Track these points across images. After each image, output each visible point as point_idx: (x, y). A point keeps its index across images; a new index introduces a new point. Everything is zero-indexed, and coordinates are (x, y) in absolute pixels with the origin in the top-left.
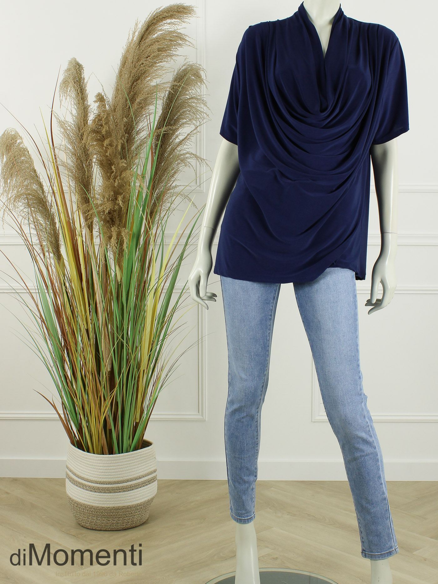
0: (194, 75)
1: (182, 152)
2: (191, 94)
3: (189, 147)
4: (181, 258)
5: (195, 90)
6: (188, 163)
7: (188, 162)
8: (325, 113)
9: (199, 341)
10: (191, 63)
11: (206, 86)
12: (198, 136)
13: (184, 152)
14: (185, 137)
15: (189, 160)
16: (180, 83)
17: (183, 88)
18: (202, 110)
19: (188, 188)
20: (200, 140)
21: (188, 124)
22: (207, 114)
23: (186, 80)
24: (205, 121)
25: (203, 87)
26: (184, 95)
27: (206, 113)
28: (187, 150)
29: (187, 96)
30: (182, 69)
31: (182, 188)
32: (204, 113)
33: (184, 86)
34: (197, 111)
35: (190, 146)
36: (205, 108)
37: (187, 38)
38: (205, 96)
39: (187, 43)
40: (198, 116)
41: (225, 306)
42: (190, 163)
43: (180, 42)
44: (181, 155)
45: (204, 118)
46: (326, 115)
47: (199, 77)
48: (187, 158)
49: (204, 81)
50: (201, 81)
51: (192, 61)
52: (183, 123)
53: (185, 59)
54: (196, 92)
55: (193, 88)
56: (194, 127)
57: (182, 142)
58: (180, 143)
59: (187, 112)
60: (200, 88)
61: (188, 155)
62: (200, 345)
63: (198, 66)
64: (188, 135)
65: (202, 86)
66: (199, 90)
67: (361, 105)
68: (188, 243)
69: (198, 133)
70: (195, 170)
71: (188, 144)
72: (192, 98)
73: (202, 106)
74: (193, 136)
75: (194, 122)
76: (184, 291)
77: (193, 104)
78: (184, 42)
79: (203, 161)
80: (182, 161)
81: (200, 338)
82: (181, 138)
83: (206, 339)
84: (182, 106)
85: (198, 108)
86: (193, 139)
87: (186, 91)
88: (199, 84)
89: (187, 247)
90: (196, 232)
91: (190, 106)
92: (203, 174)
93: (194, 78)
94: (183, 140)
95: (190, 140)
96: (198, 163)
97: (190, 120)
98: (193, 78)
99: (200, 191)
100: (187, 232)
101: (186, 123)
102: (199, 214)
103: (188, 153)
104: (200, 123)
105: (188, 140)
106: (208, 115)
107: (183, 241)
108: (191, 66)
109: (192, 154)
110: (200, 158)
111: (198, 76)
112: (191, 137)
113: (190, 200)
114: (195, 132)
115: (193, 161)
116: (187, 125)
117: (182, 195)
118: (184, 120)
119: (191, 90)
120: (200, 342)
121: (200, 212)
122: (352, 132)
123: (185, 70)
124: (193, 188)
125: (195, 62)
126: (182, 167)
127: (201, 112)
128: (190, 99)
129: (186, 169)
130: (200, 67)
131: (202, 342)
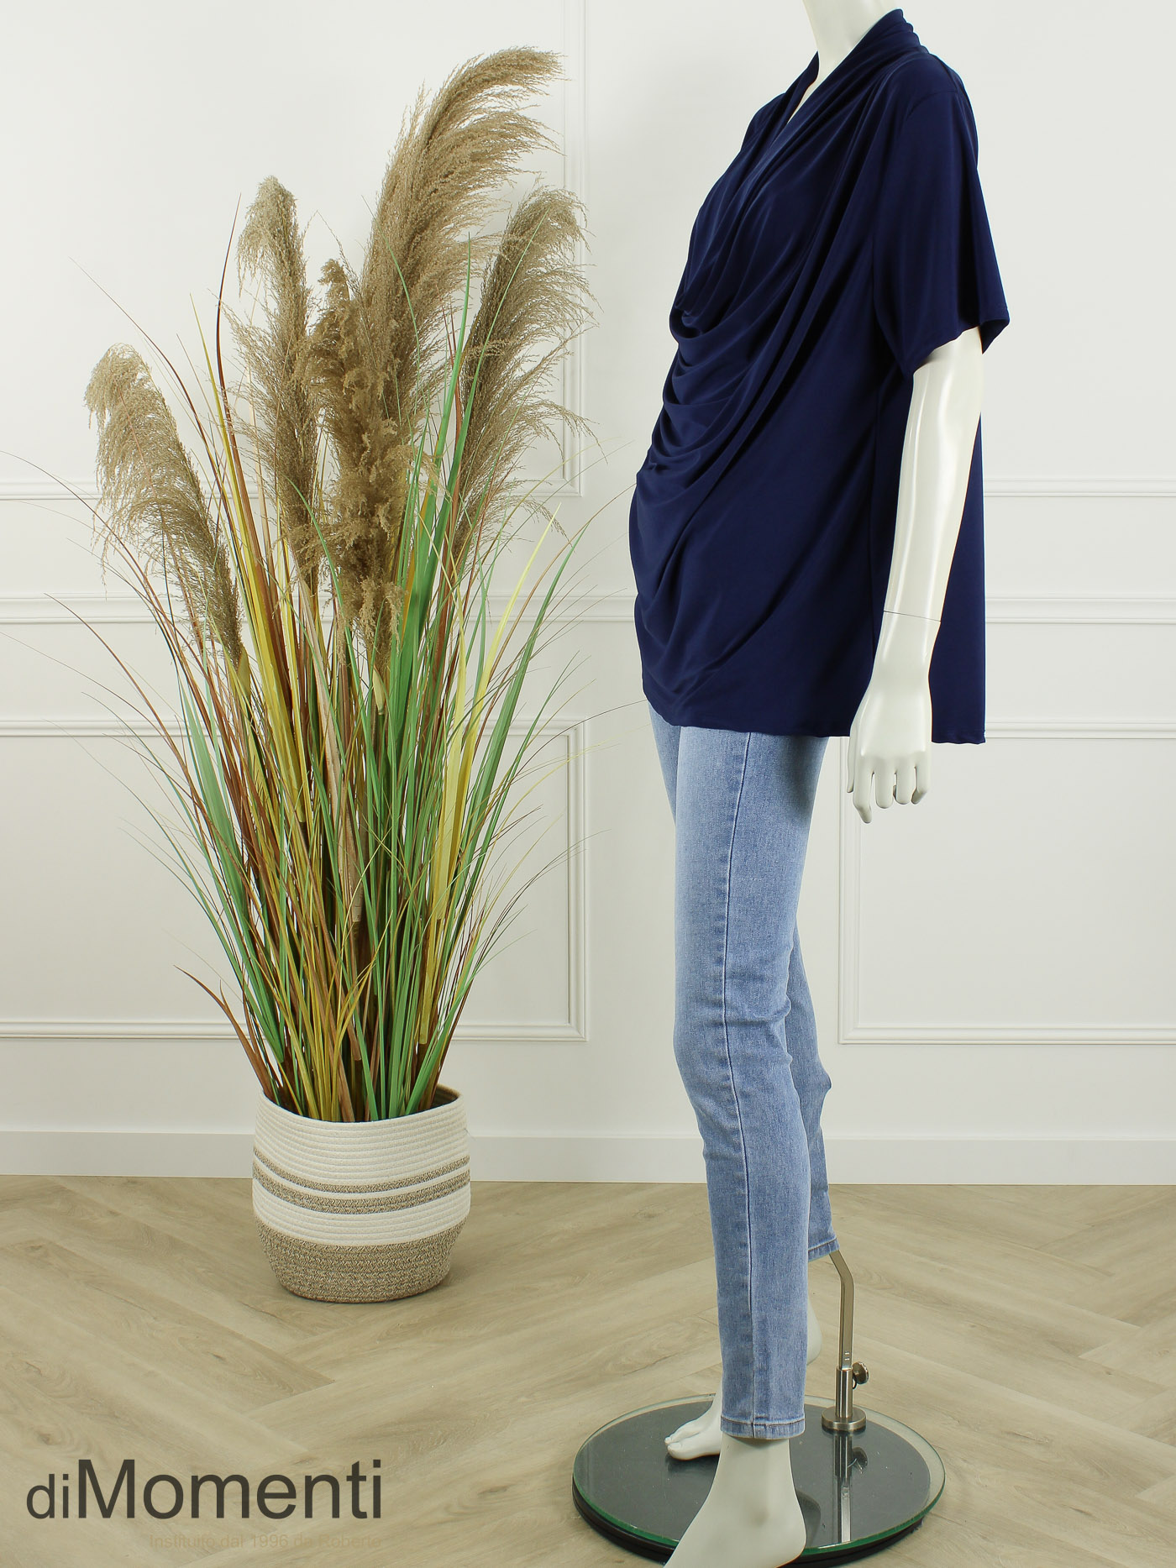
0: (558, 217)
1: (529, 402)
2: (552, 262)
3: (545, 389)
4: (527, 653)
5: (561, 254)
6: (543, 428)
7: (544, 425)
9: (571, 853)
10: (550, 189)
11: (586, 243)
12: (568, 363)
13: (535, 400)
14: (536, 365)
15: (546, 421)
16: (525, 237)
17: (532, 248)
18: (578, 302)
19: (543, 486)
20: (573, 373)
21: (543, 334)
22: (589, 311)
23: (540, 230)
24: (583, 327)
25: (580, 245)
26: (533, 266)
27: (586, 309)
28: (541, 395)
29: (540, 268)
30: (529, 203)
31: (528, 486)
32: (583, 308)
33: (535, 244)
34: (565, 302)
35: (549, 387)
36: (584, 296)
37: (541, 130)
38: (583, 268)
39: (542, 141)
40: (568, 316)
42: (548, 428)
43: (525, 139)
44: (528, 408)
45: (582, 321)
47: (572, 224)
48: (541, 415)
49: (583, 232)
50: (576, 232)
51: (552, 183)
52: (532, 333)
53: (537, 180)
54: (562, 257)
55: (555, 249)
56: (557, 343)
57: (528, 377)
58: (526, 379)
59: (541, 306)
60: (572, 248)
61: (543, 409)
62: (572, 860)
63: (567, 195)
64: (544, 359)
65: (578, 244)
66: (569, 254)
68: (544, 618)
69: (567, 356)
70: (561, 445)
71: (544, 382)
72: (554, 273)
73: (578, 291)
74: (555, 362)
75: (558, 329)
76: (534, 733)
77: (556, 288)
78: (533, 140)
79: (578, 422)
80: (531, 421)
81: (572, 844)
82: (527, 367)
83: (587, 848)
84: (529, 290)
85: (569, 297)
86: (556, 369)
87: (539, 257)
88: (569, 238)
89: (542, 627)
90: (563, 592)
91: (549, 291)
92: (580, 453)
93: (557, 224)
94: (532, 373)
95: (548, 372)
96: (568, 428)
97: (549, 325)
98: (554, 224)
99: (573, 494)
100: (542, 592)
101: (538, 332)
102: (569, 548)
103: (543, 403)
104: (572, 332)
105: (543, 372)
106: (591, 314)
107: (533, 613)
108: (551, 196)
109: (553, 405)
110: (573, 416)
111: (567, 221)
112: (551, 366)
113: (548, 515)
114: (560, 352)
115: (555, 423)
116: (540, 338)
117: (529, 504)
118: (533, 326)
119: (550, 253)
120: (572, 854)
121: (573, 543)
123: (537, 205)
124: (556, 487)
125: (559, 186)
126: (528, 436)
127: (575, 305)
128: (547, 274)
129: (540, 441)
130: (572, 197)
131: (577, 854)
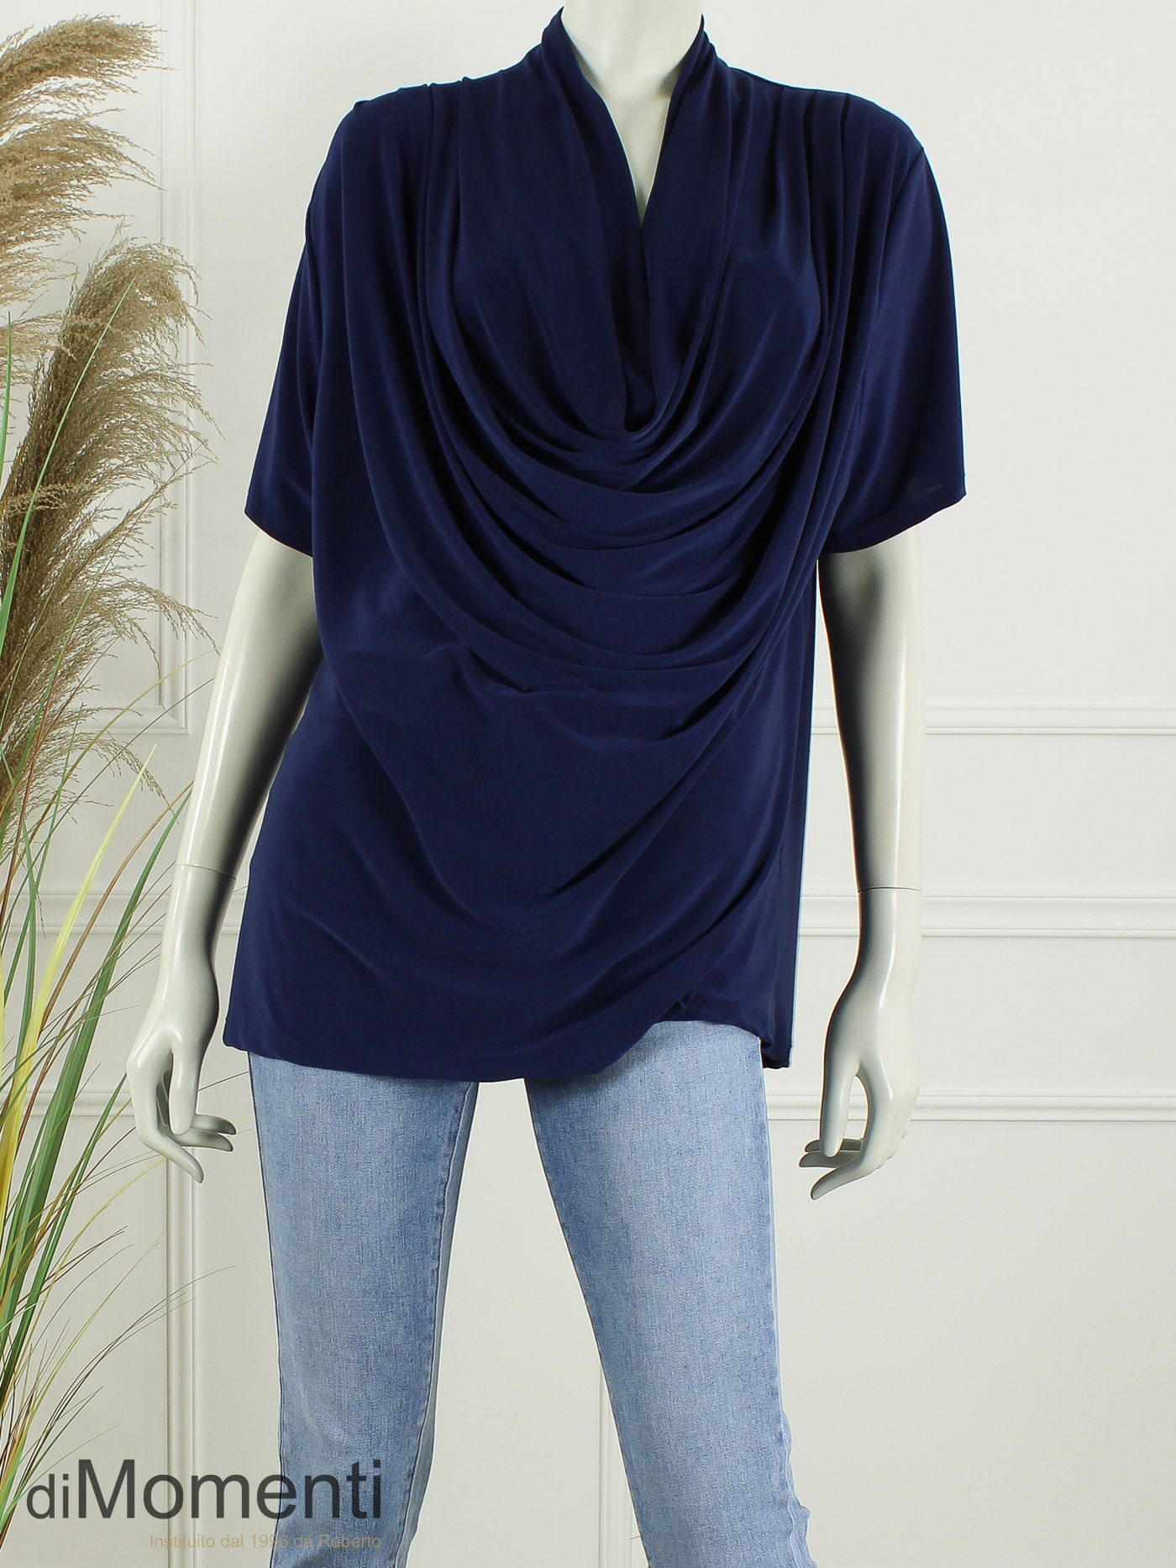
0: (153, 288)
1: (105, 583)
2: (141, 360)
3: (131, 562)
4: (102, 985)
5: (156, 348)
6: (128, 625)
7: (130, 620)
8: (645, 433)
9: (172, 1302)
10: (140, 243)
11: (197, 329)
12: (167, 520)
13: (115, 580)
14: (116, 523)
15: (131, 613)
16: (98, 320)
17: (110, 337)
18: (183, 422)
19: (127, 718)
20: (175, 537)
21: (129, 474)
22: (202, 437)
23: (123, 308)
24: (192, 463)
25: (187, 333)
26: (112, 366)
27: (196, 435)
28: (124, 572)
29: (124, 369)
30: (105, 265)
31: (104, 718)
32: (191, 433)
33: (114, 331)
34: (163, 424)
35: (137, 560)
36: (193, 413)
37: (125, 149)
38: (192, 369)
39: (126, 167)
40: (167, 446)
41: (267, 1166)
42: (135, 625)
43: (100, 163)
44: (103, 592)
45: (190, 454)
46: (648, 441)
47: (173, 299)
48: (124, 603)
49: (191, 311)
50: (180, 312)
51: (143, 234)
52: (110, 473)
53: (119, 228)
54: (159, 352)
55: (147, 339)
56: (149, 487)
57: (104, 542)
58: (100, 547)
59: (125, 429)
60: (173, 337)
61: (127, 595)
62: (174, 1315)
63: (166, 253)
64: (129, 515)
65: (183, 330)
66: (169, 347)
67: (782, 402)
68: (129, 929)
69: (165, 510)
70: (157, 651)
71: (131, 552)
72: (144, 376)
73: (183, 405)
74: (148, 519)
75: (152, 466)
76: (114, 1111)
77: (148, 400)
78: (112, 165)
79: (184, 616)
80: (108, 614)
81: (174, 1288)
82: (102, 527)
83: (197, 1294)
84: (107, 403)
85: (169, 415)
86: (148, 531)
87: (122, 351)
88: (170, 321)
89: (126, 943)
90: (160, 888)
91: (136, 406)
92: (186, 665)
93: (150, 299)
94: (109, 536)
95: (136, 536)
96: (167, 625)
97: (137, 460)
98: (146, 299)
99: (176, 731)
100: (127, 886)
101: (119, 471)
102: (169, 816)
103: (127, 585)
104: (175, 471)
105: (127, 535)
106: (204, 443)
107: (111, 920)
108: (141, 254)
109: (143, 588)
110: (176, 605)
111: (167, 294)
112: (140, 525)
113: (136, 764)
114: (154, 504)
115: (146, 617)
116: (123, 481)
117: (105, 745)
118: (112, 461)
119: (139, 344)
120: (174, 1305)
121: (175, 808)
122: (746, 506)
123: (117, 270)
124: (148, 718)
125: (153, 239)
126: (104, 639)
127: (178, 428)
128: (135, 379)
129: (122, 646)
130: (175, 257)
131: (182, 1305)
